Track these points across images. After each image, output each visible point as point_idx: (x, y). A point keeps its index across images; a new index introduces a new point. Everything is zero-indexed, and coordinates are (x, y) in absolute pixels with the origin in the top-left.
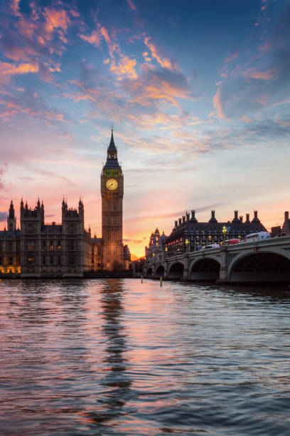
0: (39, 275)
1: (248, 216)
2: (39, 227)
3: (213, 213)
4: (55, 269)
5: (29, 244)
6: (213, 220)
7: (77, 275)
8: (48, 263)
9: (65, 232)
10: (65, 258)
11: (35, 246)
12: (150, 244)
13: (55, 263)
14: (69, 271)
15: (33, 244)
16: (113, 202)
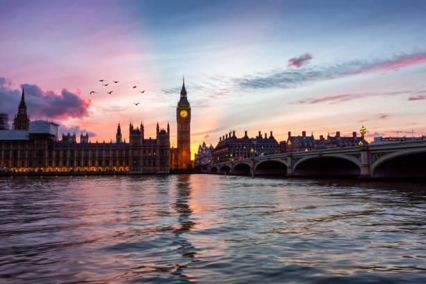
0: (141, 172)
1: (266, 134)
2: (141, 140)
3: (246, 132)
4: (151, 168)
5: (135, 152)
6: (246, 137)
7: (166, 172)
8: (147, 164)
9: (158, 144)
10: (158, 162)
11: (139, 153)
12: (199, 152)
13: (152, 164)
14: (161, 170)
15: (137, 152)
16: (184, 124)
